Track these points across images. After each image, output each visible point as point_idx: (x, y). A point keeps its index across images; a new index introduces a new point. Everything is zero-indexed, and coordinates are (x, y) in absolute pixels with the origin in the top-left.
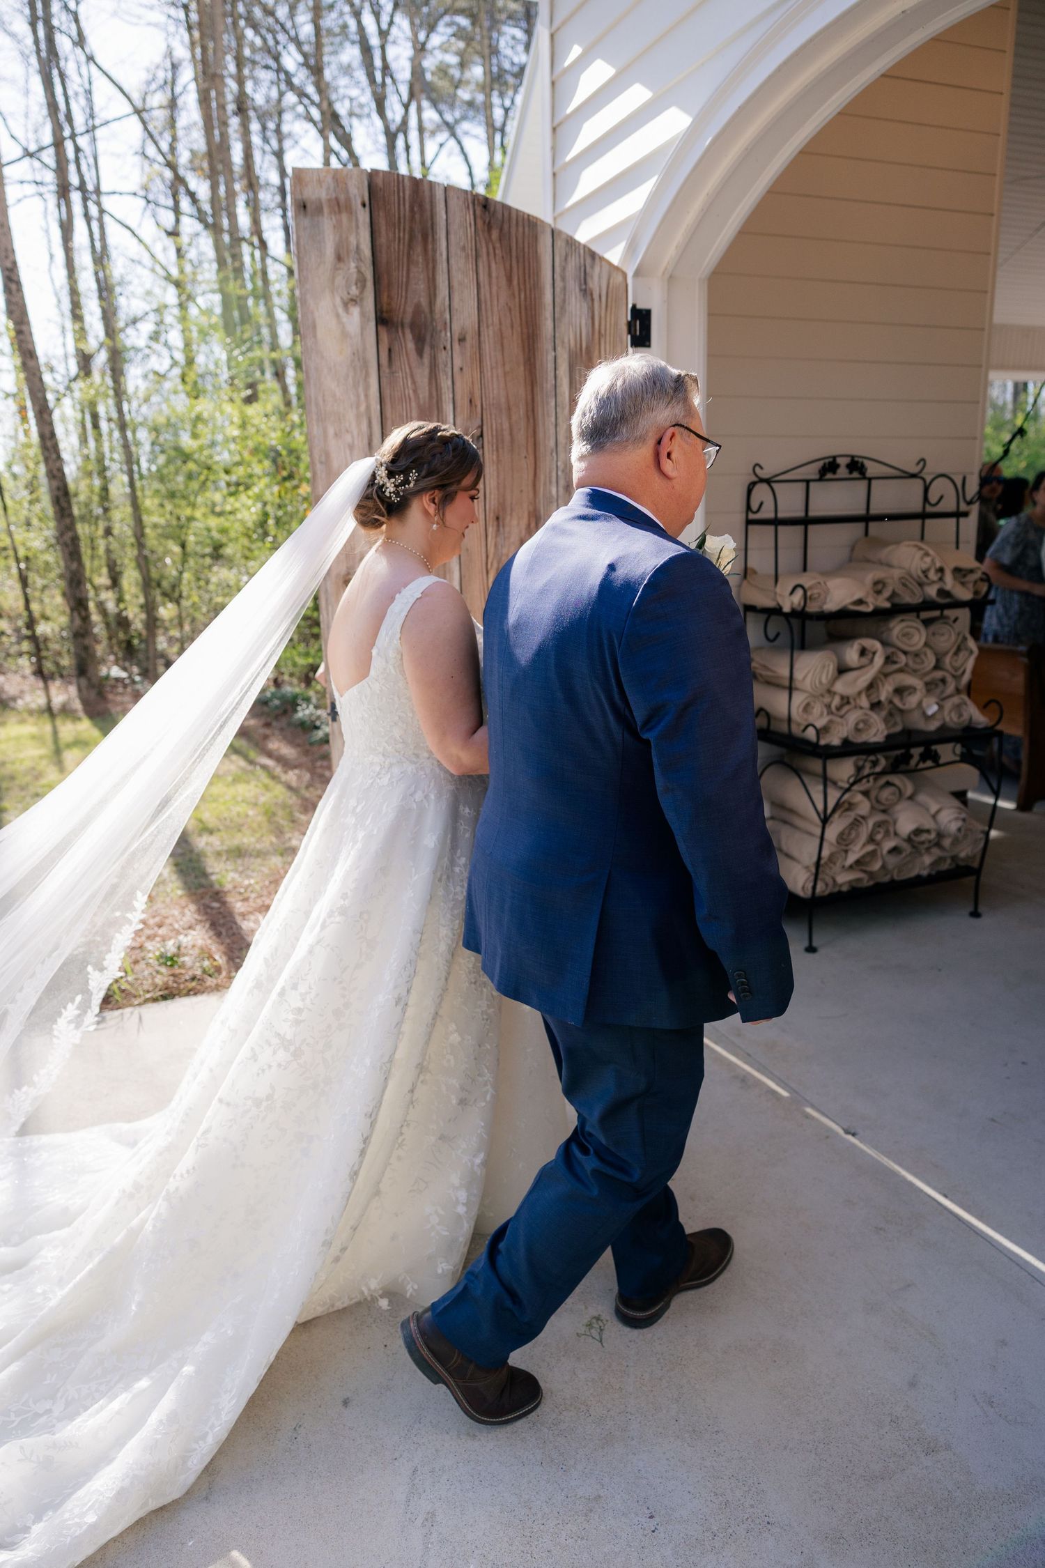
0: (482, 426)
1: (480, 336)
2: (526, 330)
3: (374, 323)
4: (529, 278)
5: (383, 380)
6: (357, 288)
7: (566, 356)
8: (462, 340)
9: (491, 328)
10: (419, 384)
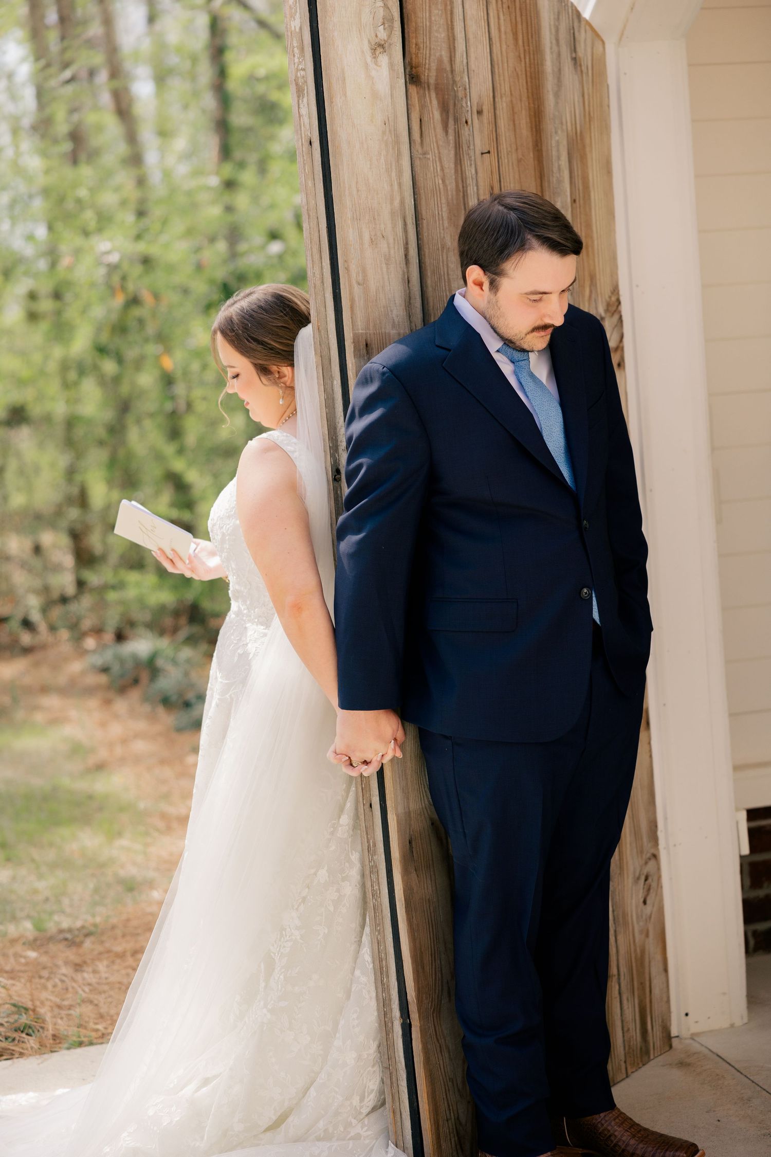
1: (495, 109)
2: (532, 105)
3: (403, 81)
4: (532, 37)
5: (417, 163)
6: (384, 29)
7: (565, 142)
8: (480, 112)
9: (504, 99)
10: (446, 171)
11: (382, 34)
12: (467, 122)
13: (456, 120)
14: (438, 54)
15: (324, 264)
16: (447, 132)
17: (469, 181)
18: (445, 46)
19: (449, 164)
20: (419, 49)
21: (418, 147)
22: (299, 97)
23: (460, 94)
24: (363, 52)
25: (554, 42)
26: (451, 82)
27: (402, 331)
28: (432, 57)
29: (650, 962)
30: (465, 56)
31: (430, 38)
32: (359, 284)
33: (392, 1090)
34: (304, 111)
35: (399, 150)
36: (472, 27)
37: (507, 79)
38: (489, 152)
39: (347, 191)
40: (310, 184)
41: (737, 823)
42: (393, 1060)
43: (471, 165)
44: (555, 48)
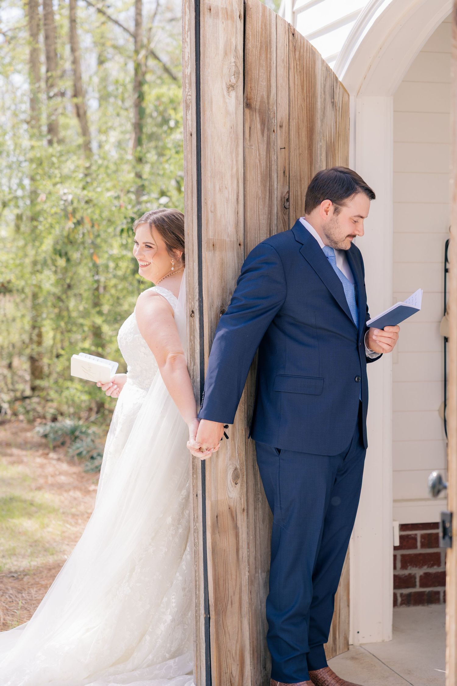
0: (288, 192)
1: (289, 125)
2: (309, 125)
3: (242, 106)
4: (311, 89)
5: (247, 150)
6: (234, 78)
7: (325, 147)
8: (281, 127)
9: (294, 121)
10: (262, 156)
11: (233, 80)
12: (274, 131)
13: (268, 130)
14: (261, 94)
15: (193, 200)
16: (263, 135)
17: (273, 163)
18: (265, 89)
19: (263, 153)
20: (252, 90)
21: (248, 142)
22: (187, 110)
23: (272, 116)
24: (222, 89)
25: (323, 92)
26: (267, 109)
27: (232, 239)
28: (258, 95)
29: (340, 600)
30: (275, 96)
31: (258, 85)
32: (212, 212)
33: (196, 654)
34: (189, 117)
35: (237, 142)
36: (280, 80)
37: (297, 111)
38: (285, 148)
39: (209, 162)
40: (189, 156)
41: (393, 527)
42: (199, 637)
43: (274, 154)
44: (323, 95)
